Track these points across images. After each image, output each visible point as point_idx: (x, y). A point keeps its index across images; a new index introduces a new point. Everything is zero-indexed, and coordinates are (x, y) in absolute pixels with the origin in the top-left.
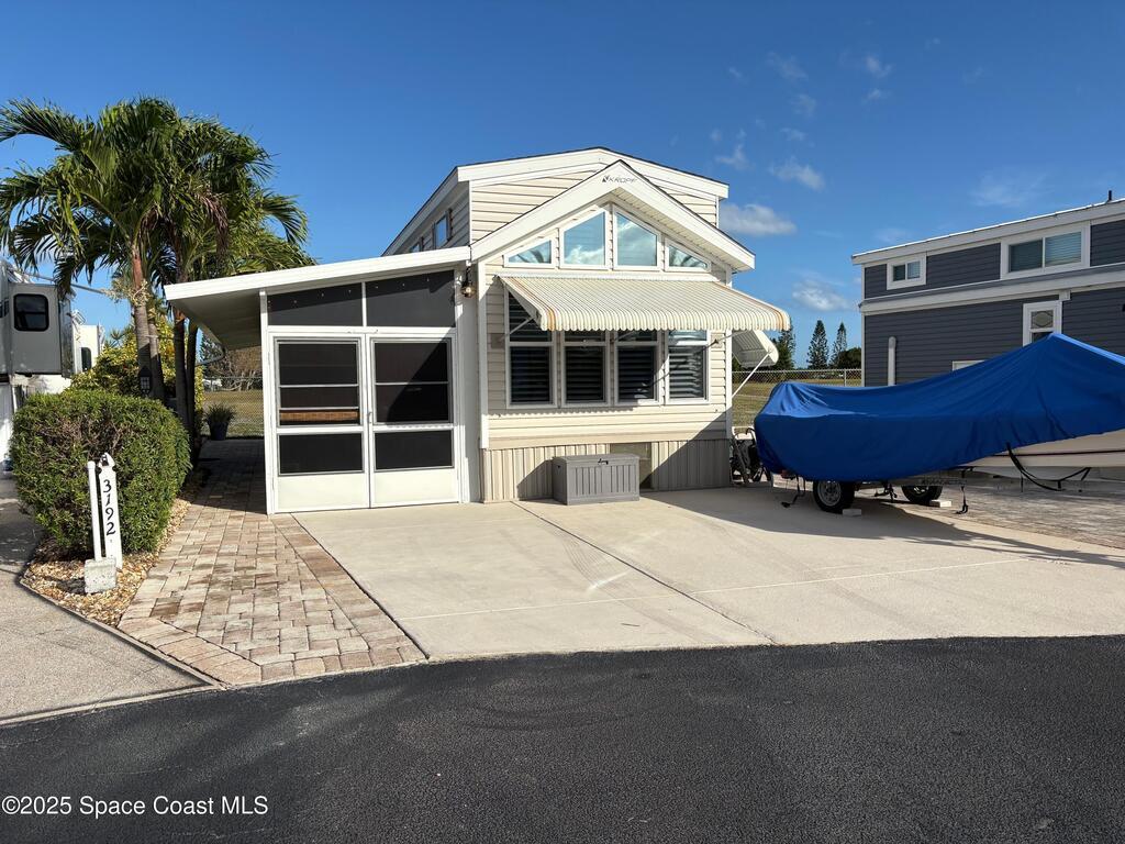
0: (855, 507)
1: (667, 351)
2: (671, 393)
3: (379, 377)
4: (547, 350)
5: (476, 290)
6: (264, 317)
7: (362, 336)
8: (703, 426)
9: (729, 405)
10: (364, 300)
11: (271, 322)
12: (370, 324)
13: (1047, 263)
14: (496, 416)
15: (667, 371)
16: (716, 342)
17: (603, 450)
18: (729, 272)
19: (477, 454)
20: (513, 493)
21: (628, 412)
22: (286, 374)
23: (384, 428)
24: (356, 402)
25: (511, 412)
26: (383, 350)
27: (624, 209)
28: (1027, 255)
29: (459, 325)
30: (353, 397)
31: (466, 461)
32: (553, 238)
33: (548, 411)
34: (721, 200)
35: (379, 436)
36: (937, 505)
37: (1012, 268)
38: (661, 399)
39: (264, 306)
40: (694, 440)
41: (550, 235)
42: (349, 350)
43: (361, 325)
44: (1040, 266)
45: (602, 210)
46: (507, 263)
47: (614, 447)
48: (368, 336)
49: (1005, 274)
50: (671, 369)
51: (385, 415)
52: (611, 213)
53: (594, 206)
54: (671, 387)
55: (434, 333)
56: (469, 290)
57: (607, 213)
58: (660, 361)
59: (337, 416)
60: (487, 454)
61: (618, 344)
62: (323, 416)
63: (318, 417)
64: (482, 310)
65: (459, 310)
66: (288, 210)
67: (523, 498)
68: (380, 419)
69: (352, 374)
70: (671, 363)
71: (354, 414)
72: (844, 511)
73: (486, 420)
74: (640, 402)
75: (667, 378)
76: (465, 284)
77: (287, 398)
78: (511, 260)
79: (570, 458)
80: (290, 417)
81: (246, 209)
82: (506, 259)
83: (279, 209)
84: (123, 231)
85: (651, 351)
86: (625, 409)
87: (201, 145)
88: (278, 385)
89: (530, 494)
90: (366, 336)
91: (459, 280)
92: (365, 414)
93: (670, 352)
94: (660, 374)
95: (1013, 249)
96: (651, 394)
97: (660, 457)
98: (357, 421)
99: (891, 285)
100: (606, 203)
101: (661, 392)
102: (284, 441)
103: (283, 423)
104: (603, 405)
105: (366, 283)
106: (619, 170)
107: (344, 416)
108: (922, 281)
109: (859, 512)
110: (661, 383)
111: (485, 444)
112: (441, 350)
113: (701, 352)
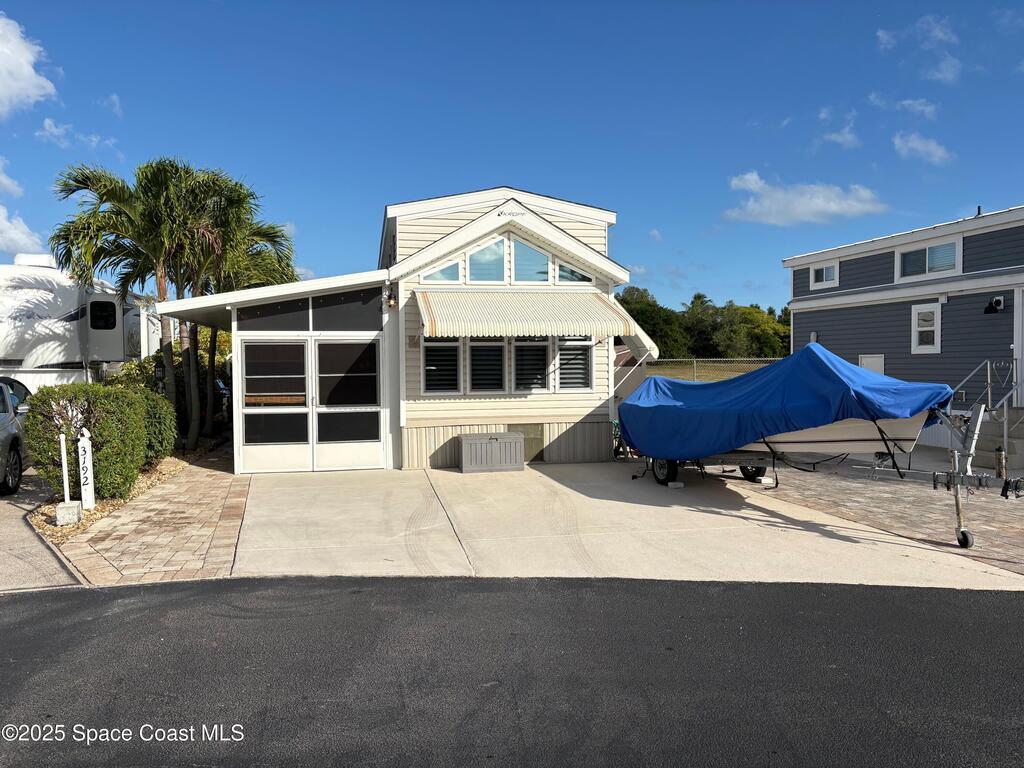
0: (680, 481)
1: (557, 350)
2: (561, 383)
3: (322, 370)
4: (455, 349)
5: (397, 303)
6: (234, 325)
7: (309, 338)
8: (588, 411)
9: (612, 394)
10: (311, 311)
11: (240, 328)
12: (316, 328)
13: (930, 270)
14: (411, 401)
15: (558, 365)
16: (600, 342)
17: (502, 429)
18: (611, 284)
19: (397, 430)
20: (426, 463)
21: (523, 399)
22: (251, 367)
23: (324, 409)
24: (303, 389)
25: (424, 398)
26: (325, 349)
27: (520, 236)
28: (914, 262)
29: (385, 329)
30: (301, 385)
31: (390, 436)
32: (459, 260)
33: (455, 398)
34: (610, 225)
35: (321, 416)
36: (760, 482)
37: (904, 274)
38: (551, 387)
39: (234, 316)
40: (580, 422)
41: (457, 258)
42: (298, 350)
43: (308, 330)
44: (924, 272)
45: (501, 238)
46: (422, 281)
47: (510, 427)
48: (313, 338)
49: (898, 279)
50: (561, 364)
51: (325, 400)
52: (509, 239)
53: (495, 235)
54: (561, 378)
55: (365, 336)
56: (392, 302)
57: (506, 240)
58: (551, 357)
59: (289, 400)
60: (405, 431)
61: (514, 343)
62: (278, 400)
63: (275, 400)
64: (402, 317)
65: (386, 318)
66: (278, 237)
67: (434, 466)
68: (322, 403)
69: (300, 368)
70: (561, 359)
71: (302, 399)
72: (670, 484)
73: (403, 404)
74: (534, 391)
75: (558, 372)
76: (390, 298)
77: (251, 386)
78: (425, 278)
79: (466, 435)
80: (253, 400)
81: (233, 241)
82: (422, 278)
83: (271, 236)
84: (151, 257)
85: (544, 350)
86: (520, 396)
87: (206, 192)
88: (244, 376)
89: (440, 464)
90: (311, 338)
91: (385, 294)
92: (310, 398)
93: (561, 350)
94: (551, 368)
95: (904, 256)
96: (544, 385)
97: (550, 436)
98: (304, 404)
99: (814, 286)
100: (504, 232)
101: (551, 383)
102: (248, 418)
103: (248, 405)
104: (501, 393)
105: (313, 298)
106: (512, 207)
107: (295, 400)
108: (836, 283)
109: (682, 485)
110: (551, 376)
111: (403, 423)
112: (371, 349)
113: (586, 350)
